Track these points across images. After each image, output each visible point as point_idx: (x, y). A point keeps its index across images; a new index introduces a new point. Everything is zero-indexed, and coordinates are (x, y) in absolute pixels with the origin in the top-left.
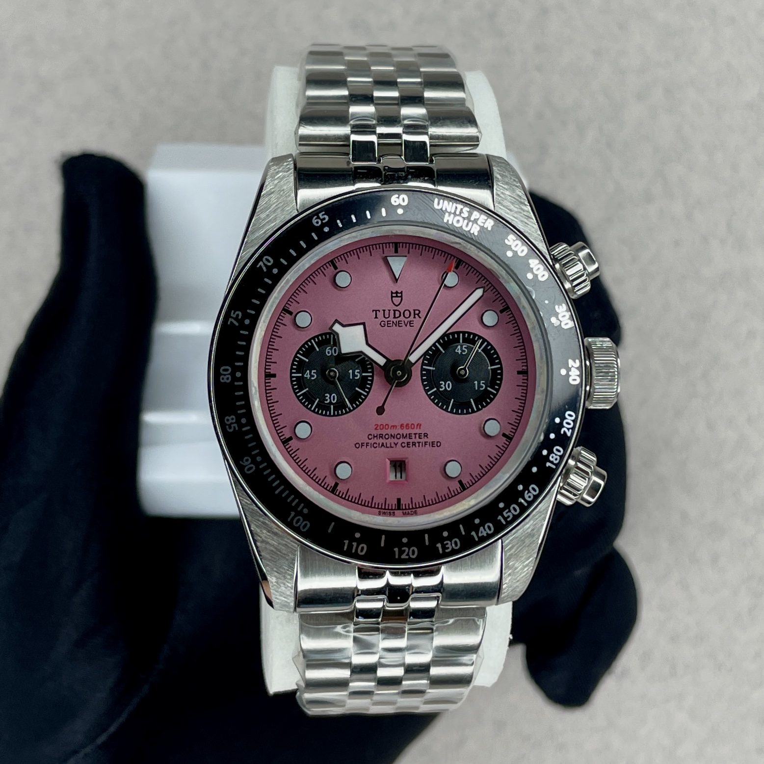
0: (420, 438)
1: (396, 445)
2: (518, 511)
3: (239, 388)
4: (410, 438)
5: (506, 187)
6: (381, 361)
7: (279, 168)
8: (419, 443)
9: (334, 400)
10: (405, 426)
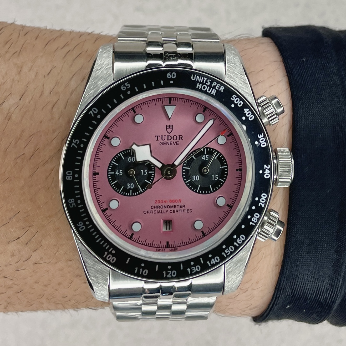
0: (180, 208)
1: (167, 211)
2: (233, 249)
3: (77, 183)
4: (175, 208)
6: (159, 165)
8: (180, 210)
9: (132, 187)
10: (172, 201)
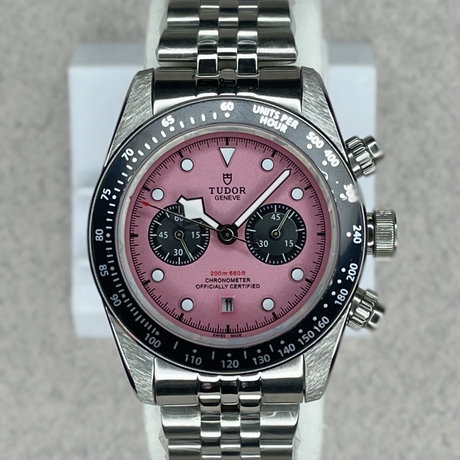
0: (244, 282)
1: (226, 286)
2: (314, 335)
3: (109, 245)
4: (237, 282)
5: (311, 94)
6: (215, 225)
7: (141, 81)
8: (243, 285)
9: (181, 253)
10: (233, 273)
